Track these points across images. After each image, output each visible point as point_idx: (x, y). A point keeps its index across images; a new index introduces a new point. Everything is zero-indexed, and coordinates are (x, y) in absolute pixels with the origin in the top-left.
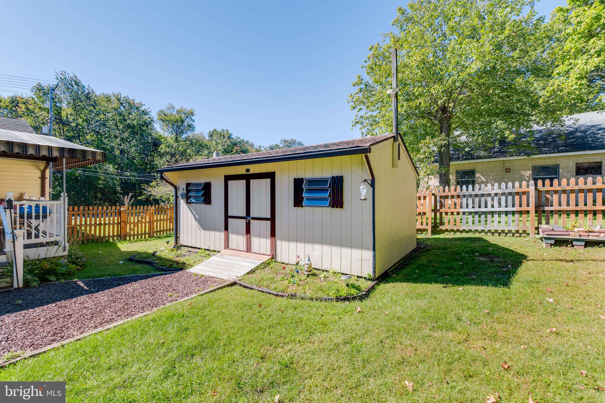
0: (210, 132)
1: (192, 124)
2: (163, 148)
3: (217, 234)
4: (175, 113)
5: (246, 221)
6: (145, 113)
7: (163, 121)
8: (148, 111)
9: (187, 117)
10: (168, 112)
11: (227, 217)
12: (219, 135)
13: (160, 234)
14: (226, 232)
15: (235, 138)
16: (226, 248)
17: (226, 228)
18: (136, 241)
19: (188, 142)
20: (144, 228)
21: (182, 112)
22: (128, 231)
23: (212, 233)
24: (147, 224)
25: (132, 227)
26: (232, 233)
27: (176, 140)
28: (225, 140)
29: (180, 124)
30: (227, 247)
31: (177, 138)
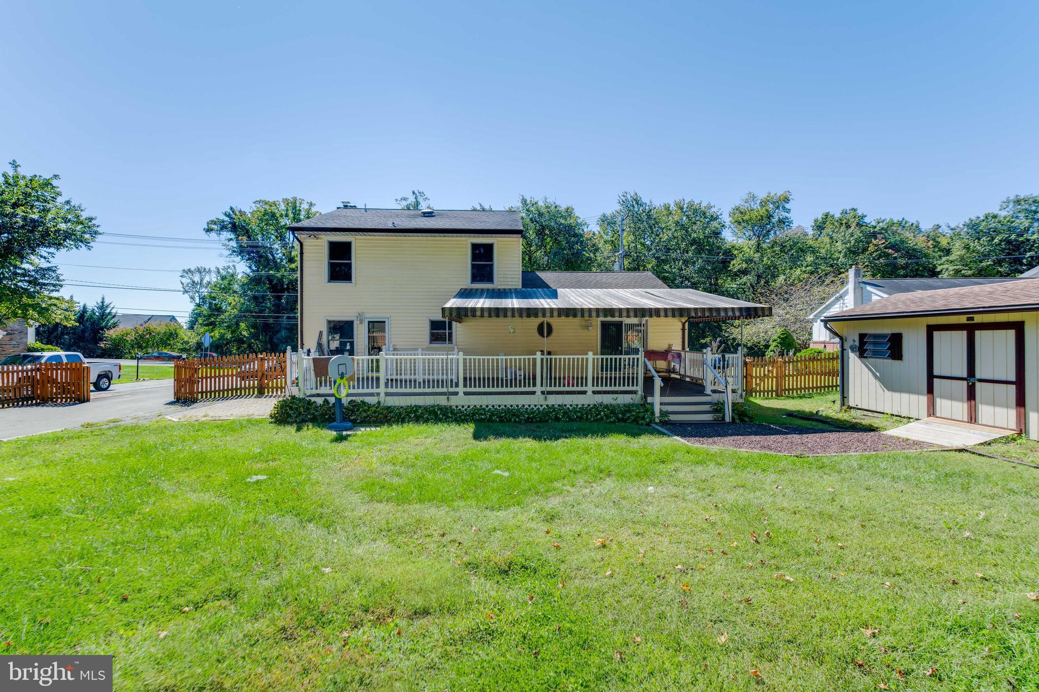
0: (816, 221)
1: (787, 218)
2: (736, 264)
3: (914, 397)
4: (756, 206)
5: (968, 383)
6: (714, 218)
7: (739, 223)
8: (718, 214)
9: (778, 207)
10: (744, 207)
11: (931, 377)
12: (836, 223)
13: (789, 393)
14: (930, 396)
15: (874, 224)
16: (929, 415)
17: (930, 390)
18: (767, 399)
19: (777, 249)
20: (771, 384)
21: (768, 201)
22: (754, 386)
23: (905, 396)
24: (774, 379)
25: (758, 382)
26: (941, 397)
27: (758, 247)
28: (850, 231)
29: (765, 221)
30: (932, 413)
31: (759, 244)
